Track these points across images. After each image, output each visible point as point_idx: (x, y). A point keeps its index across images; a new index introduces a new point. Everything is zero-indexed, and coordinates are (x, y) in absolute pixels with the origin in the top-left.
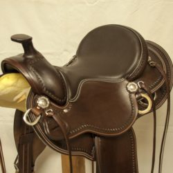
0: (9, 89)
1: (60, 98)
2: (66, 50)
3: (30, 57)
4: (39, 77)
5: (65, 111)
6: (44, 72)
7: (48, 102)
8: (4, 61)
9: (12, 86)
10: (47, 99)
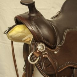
0: (20, 34)
1: (52, 45)
2: (53, 7)
3: (33, 15)
4: (39, 30)
5: (55, 52)
6: (42, 26)
7: (45, 48)
8: (16, 17)
9: (21, 32)
10: (44, 45)
